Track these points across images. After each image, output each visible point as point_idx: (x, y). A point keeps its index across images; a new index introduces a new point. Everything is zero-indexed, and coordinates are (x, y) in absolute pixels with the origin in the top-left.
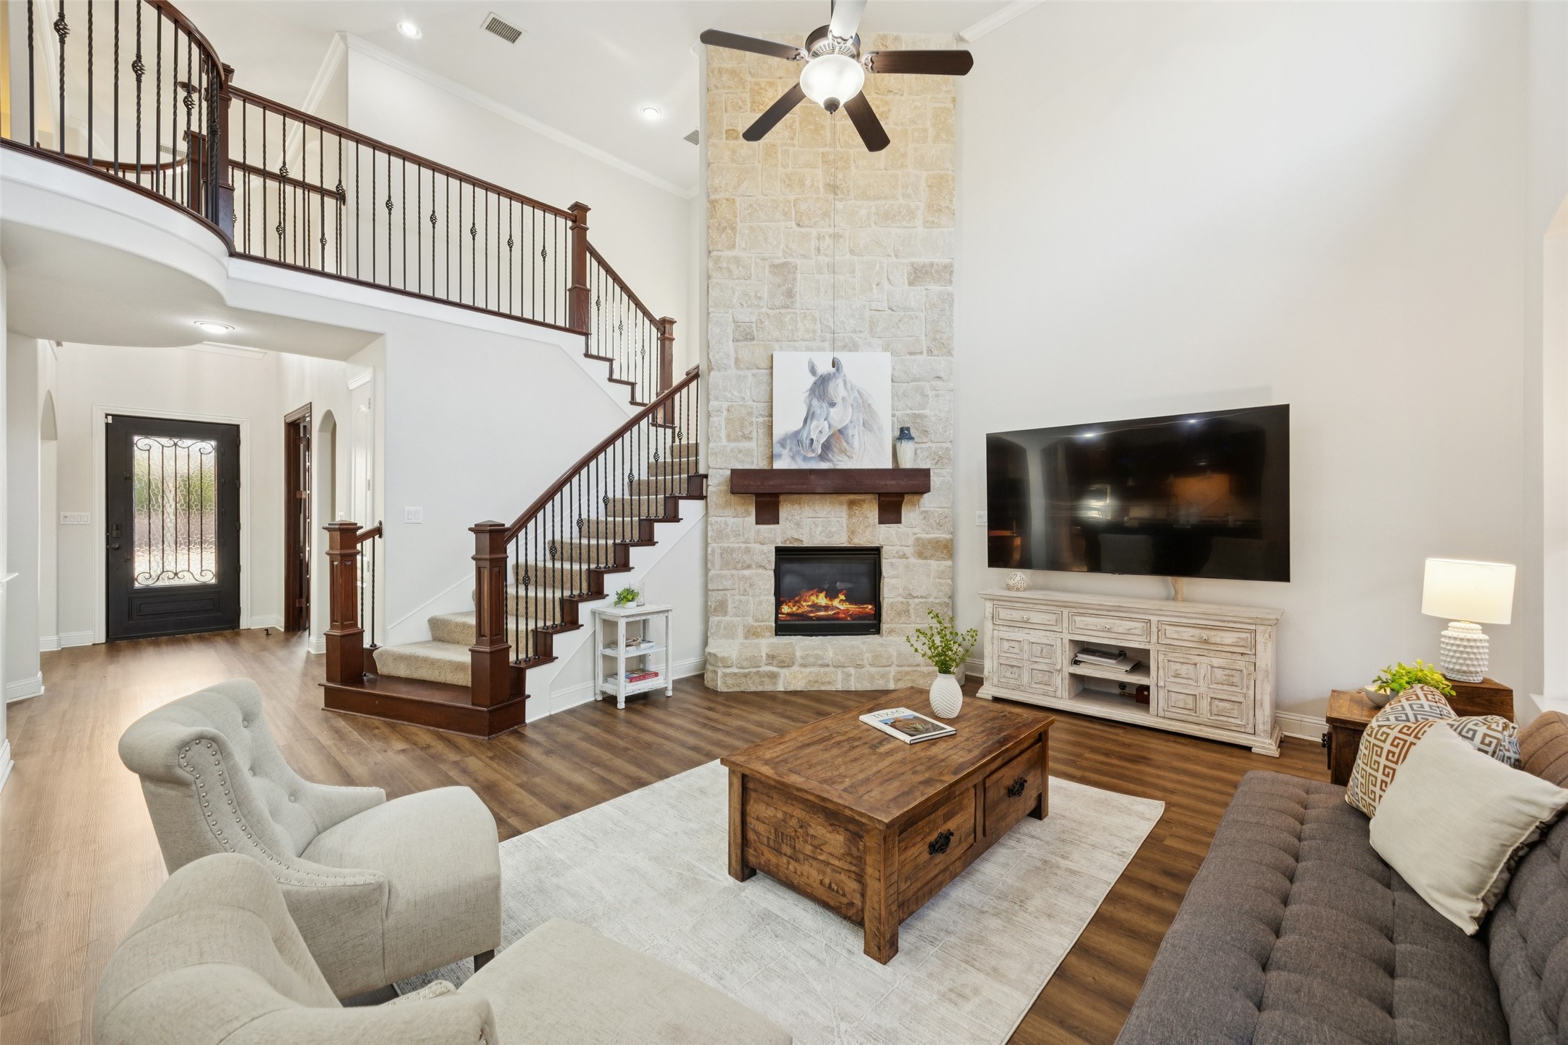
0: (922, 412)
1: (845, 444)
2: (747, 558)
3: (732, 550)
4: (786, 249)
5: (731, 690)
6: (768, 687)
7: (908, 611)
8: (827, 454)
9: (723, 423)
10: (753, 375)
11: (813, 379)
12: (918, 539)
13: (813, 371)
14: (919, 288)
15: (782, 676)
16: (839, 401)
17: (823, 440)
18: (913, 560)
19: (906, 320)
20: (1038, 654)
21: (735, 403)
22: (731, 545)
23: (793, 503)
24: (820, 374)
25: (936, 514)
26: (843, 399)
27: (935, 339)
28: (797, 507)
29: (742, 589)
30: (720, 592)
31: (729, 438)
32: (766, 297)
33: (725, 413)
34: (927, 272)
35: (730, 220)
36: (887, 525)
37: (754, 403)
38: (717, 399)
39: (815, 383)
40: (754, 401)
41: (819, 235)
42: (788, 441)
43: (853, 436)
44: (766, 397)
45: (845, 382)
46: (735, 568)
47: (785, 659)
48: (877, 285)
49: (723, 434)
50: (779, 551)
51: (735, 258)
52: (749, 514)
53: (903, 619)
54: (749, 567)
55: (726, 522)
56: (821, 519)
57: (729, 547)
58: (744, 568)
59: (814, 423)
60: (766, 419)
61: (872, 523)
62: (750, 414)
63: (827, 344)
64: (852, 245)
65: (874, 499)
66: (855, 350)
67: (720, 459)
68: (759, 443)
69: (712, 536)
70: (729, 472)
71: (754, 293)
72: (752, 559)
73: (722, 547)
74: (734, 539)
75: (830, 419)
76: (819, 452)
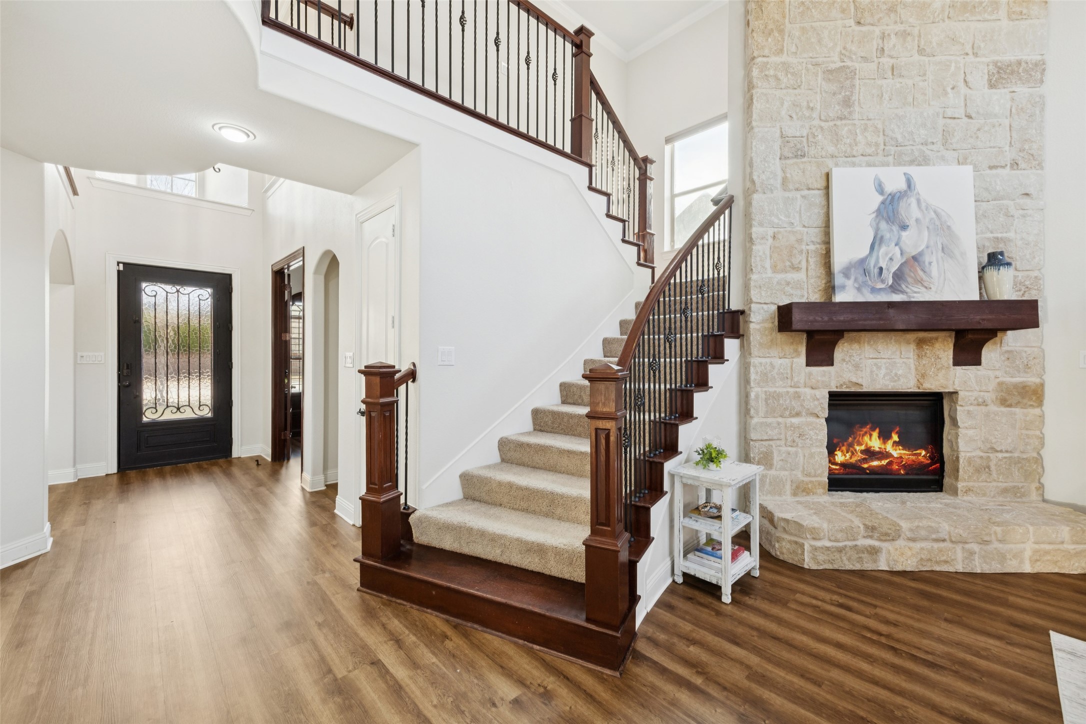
0: (1005, 235)
1: (920, 273)
2: (796, 405)
3: (779, 395)
4: (843, 52)
5: (821, 568)
6: (868, 566)
7: (988, 467)
8: (900, 285)
9: (768, 252)
10: (803, 197)
12: (1000, 384)
13: (880, 189)
14: (1003, 91)
15: (884, 551)
16: (912, 223)
17: (894, 268)
18: (993, 408)
19: (986, 128)
21: (781, 230)
22: (778, 390)
23: (852, 341)
24: (889, 192)
25: (1024, 355)
26: (917, 220)
27: (1022, 150)
28: (856, 346)
29: (789, 439)
30: (764, 443)
31: (775, 269)
32: (819, 107)
33: (770, 240)
35: (778, 21)
36: (964, 367)
37: (804, 229)
38: (761, 224)
39: (883, 203)
40: (804, 226)
41: (884, 33)
42: (853, 270)
43: (930, 263)
44: (820, 221)
45: (918, 201)
46: (781, 416)
47: (890, 531)
48: (953, 88)
49: (768, 264)
50: (833, 396)
51: (784, 63)
52: (799, 355)
53: (984, 477)
54: (798, 414)
55: (771, 364)
56: (885, 360)
57: (775, 392)
58: (792, 416)
59: (883, 249)
60: (818, 246)
61: (946, 365)
62: (800, 241)
63: (891, 159)
64: (922, 43)
65: (950, 336)
66: (927, 164)
67: (763, 293)
68: (810, 274)
69: (755, 379)
70: (775, 308)
71: (805, 104)
72: (802, 405)
73: (766, 392)
74: (781, 383)
75: (901, 244)
76: (890, 282)
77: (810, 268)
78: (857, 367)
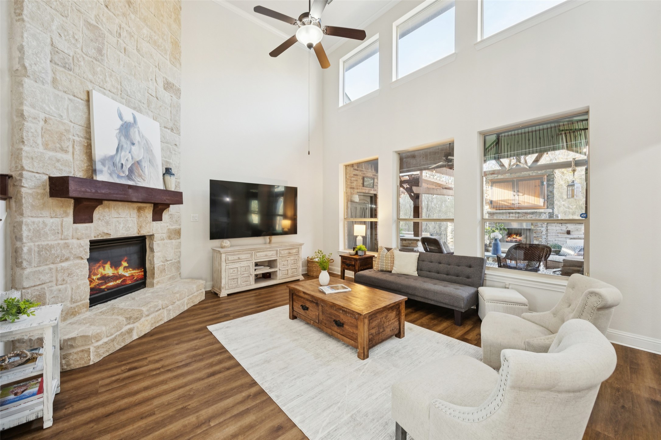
0: (170, 161)
1: (141, 171)
2: (66, 253)
3: (51, 247)
4: (97, 17)
5: (102, 358)
6: (128, 341)
7: (165, 269)
8: (131, 176)
9: (39, 131)
10: (71, 100)
11: (120, 123)
12: (169, 229)
13: (121, 118)
14: (169, 94)
15: (135, 328)
16: (136, 142)
17: (129, 166)
18: (166, 241)
19: (163, 108)
20: (244, 271)
21: (52, 117)
22: (50, 243)
23: (105, 207)
24: (125, 121)
25: (176, 216)
26: (139, 142)
27: (174, 124)
28: (107, 210)
29: (60, 279)
30: (36, 288)
31: (46, 147)
32: (81, 42)
33: (42, 123)
34: (171, 87)
36: (156, 222)
37: (70, 123)
38: (33, 106)
39: (122, 126)
40: (71, 121)
41: (121, 25)
42: (107, 161)
43: (145, 167)
44: (82, 122)
45: (139, 131)
46: (53, 263)
47: (138, 316)
48: (151, 80)
49: (39, 141)
50: (92, 242)
52: (67, 215)
53: (163, 274)
54: (67, 259)
55: (43, 222)
56: (122, 219)
57: (48, 244)
58: (62, 261)
59: (123, 153)
60: (81, 139)
61: (149, 221)
62: (68, 131)
63: (124, 101)
64: (139, 46)
65: (151, 206)
66: (141, 113)
67: (35, 164)
68: (76, 157)
69: (28, 236)
70: (46, 178)
71: (71, 32)
72: (70, 252)
73: (38, 245)
74: (53, 237)
75: (132, 152)
76: (127, 173)
77: (75, 153)
78: (107, 223)
